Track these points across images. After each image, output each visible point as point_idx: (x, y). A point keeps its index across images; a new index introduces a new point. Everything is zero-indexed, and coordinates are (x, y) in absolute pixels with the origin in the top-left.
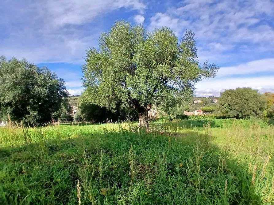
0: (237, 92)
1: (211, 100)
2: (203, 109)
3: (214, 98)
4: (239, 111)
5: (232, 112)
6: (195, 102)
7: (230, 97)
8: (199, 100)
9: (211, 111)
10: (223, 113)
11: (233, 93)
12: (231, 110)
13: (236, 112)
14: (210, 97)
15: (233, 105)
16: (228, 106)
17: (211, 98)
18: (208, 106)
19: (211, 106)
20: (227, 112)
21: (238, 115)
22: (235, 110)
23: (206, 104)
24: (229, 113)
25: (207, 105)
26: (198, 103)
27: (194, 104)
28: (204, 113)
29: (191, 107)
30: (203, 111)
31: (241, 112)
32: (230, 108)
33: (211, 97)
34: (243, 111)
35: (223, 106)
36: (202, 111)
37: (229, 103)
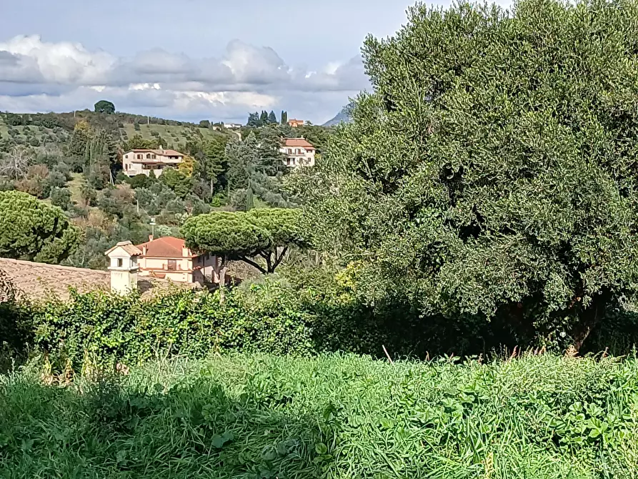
0: (534, 41)
1: (265, 153)
2: (199, 229)
3: (287, 132)
4: (546, 248)
5: (473, 256)
6: (133, 165)
7: (459, 98)
8: (162, 143)
9: (263, 249)
10: (393, 272)
11: (495, 48)
12: (468, 232)
13: (524, 254)
14: (253, 121)
15: (487, 180)
16: (441, 192)
17: (265, 129)
18: (242, 206)
19: (261, 207)
20: (429, 261)
21: (537, 286)
22: (510, 239)
23: (222, 183)
24: (448, 276)
25: (234, 195)
26: (158, 173)
27: (124, 187)
28: (208, 271)
29: (96, 214)
30: (193, 246)
31: (564, 251)
32: (451, 212)
33: (267, 118)
34: (582, 250)
35: (389, 188)
36: (186, 252)
37: (454, 152)
